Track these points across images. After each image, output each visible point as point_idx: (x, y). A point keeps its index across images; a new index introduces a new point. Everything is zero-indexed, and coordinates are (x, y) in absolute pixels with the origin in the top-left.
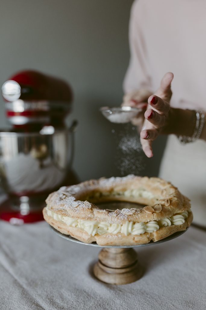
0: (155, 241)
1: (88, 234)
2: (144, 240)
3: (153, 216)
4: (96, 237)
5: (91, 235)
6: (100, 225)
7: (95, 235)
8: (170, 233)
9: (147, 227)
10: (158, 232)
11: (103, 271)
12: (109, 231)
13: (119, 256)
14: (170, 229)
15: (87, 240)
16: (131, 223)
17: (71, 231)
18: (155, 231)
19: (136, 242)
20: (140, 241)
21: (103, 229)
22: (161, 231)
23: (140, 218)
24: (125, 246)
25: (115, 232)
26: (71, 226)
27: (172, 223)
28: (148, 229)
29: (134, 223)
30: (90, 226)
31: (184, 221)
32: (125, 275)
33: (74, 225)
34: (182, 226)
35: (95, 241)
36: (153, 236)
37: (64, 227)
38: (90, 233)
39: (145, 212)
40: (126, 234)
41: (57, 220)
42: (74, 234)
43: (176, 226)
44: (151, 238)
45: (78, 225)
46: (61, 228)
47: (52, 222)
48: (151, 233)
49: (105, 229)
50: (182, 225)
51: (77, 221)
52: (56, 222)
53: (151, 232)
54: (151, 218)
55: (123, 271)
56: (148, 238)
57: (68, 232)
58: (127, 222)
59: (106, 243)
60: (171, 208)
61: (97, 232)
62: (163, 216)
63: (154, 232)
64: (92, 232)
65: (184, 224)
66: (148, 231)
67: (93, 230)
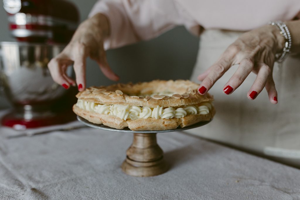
0: (183, 127)
1: (120, 119)
2: (173, 124)
3: (182, 101)
4: (128, 122)
5: (123, 119)
6: (131, 110)
7: (127, 120)
8: (196, 120)
9: (176, 112)
10: (186, 118)
11: (131, 165)
12: (141, 117)
13: (146, 150)
14: (196, 116)
15: (119, 125)
16: (161, 108)
17: (103, 119)
18: (183, 116)
19: (166, 126)
20: (169, 125)
21: (134, 114)
22: (188, 117)
23: (169, 103)
24: (155, 131)
25: (146, 117)
26: (103, 113)
27: (198, 112)
28: (177, 114)
29: (164, 108)
30: (123, 111)
31: (208, 111)
32: (152, 168)
33: (106, 112)
34: (207, 116)
35: (126, 126)
36: (181, 121)
37: (96, 115)
38: (122, 118)
39: (174, 98)
40: (156, 118)
41: (89, 111)
42: (106, 121)
43: (201, 115)
44: (180, 123)
45: (110, 112)
46: (93, 117)
47: (84, 113)
48: (179, 119)
49: (137, 114)
50: (207, 114)
51: (109, 109)
52: (88, 112)
53: (180, 117)
54: (180, 103)
55: (150, 164)
56: (177, 123)
57: (101, 119)
58: (158, 106)
59: (138, 127)
60: (197, 96)
61: (128, 116)
62: (191, 102)
63: (181, 118)
64: (124, 117)
65: (208, 114)
66: (176, 116)
67: (125, 114)
